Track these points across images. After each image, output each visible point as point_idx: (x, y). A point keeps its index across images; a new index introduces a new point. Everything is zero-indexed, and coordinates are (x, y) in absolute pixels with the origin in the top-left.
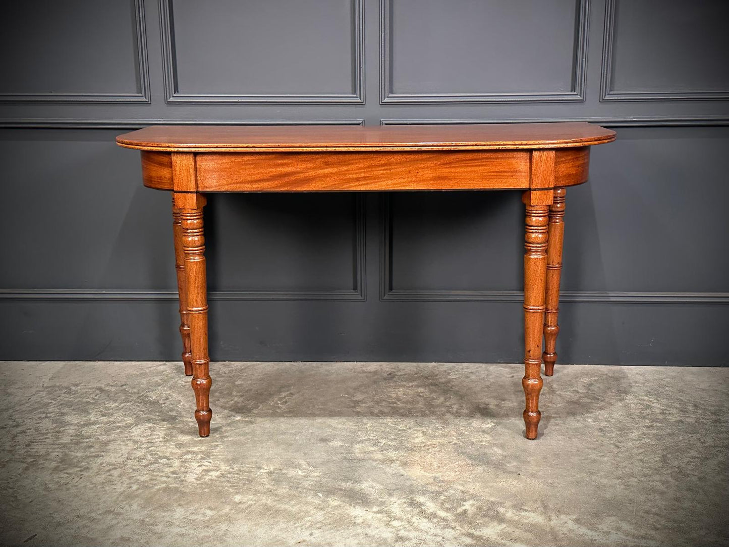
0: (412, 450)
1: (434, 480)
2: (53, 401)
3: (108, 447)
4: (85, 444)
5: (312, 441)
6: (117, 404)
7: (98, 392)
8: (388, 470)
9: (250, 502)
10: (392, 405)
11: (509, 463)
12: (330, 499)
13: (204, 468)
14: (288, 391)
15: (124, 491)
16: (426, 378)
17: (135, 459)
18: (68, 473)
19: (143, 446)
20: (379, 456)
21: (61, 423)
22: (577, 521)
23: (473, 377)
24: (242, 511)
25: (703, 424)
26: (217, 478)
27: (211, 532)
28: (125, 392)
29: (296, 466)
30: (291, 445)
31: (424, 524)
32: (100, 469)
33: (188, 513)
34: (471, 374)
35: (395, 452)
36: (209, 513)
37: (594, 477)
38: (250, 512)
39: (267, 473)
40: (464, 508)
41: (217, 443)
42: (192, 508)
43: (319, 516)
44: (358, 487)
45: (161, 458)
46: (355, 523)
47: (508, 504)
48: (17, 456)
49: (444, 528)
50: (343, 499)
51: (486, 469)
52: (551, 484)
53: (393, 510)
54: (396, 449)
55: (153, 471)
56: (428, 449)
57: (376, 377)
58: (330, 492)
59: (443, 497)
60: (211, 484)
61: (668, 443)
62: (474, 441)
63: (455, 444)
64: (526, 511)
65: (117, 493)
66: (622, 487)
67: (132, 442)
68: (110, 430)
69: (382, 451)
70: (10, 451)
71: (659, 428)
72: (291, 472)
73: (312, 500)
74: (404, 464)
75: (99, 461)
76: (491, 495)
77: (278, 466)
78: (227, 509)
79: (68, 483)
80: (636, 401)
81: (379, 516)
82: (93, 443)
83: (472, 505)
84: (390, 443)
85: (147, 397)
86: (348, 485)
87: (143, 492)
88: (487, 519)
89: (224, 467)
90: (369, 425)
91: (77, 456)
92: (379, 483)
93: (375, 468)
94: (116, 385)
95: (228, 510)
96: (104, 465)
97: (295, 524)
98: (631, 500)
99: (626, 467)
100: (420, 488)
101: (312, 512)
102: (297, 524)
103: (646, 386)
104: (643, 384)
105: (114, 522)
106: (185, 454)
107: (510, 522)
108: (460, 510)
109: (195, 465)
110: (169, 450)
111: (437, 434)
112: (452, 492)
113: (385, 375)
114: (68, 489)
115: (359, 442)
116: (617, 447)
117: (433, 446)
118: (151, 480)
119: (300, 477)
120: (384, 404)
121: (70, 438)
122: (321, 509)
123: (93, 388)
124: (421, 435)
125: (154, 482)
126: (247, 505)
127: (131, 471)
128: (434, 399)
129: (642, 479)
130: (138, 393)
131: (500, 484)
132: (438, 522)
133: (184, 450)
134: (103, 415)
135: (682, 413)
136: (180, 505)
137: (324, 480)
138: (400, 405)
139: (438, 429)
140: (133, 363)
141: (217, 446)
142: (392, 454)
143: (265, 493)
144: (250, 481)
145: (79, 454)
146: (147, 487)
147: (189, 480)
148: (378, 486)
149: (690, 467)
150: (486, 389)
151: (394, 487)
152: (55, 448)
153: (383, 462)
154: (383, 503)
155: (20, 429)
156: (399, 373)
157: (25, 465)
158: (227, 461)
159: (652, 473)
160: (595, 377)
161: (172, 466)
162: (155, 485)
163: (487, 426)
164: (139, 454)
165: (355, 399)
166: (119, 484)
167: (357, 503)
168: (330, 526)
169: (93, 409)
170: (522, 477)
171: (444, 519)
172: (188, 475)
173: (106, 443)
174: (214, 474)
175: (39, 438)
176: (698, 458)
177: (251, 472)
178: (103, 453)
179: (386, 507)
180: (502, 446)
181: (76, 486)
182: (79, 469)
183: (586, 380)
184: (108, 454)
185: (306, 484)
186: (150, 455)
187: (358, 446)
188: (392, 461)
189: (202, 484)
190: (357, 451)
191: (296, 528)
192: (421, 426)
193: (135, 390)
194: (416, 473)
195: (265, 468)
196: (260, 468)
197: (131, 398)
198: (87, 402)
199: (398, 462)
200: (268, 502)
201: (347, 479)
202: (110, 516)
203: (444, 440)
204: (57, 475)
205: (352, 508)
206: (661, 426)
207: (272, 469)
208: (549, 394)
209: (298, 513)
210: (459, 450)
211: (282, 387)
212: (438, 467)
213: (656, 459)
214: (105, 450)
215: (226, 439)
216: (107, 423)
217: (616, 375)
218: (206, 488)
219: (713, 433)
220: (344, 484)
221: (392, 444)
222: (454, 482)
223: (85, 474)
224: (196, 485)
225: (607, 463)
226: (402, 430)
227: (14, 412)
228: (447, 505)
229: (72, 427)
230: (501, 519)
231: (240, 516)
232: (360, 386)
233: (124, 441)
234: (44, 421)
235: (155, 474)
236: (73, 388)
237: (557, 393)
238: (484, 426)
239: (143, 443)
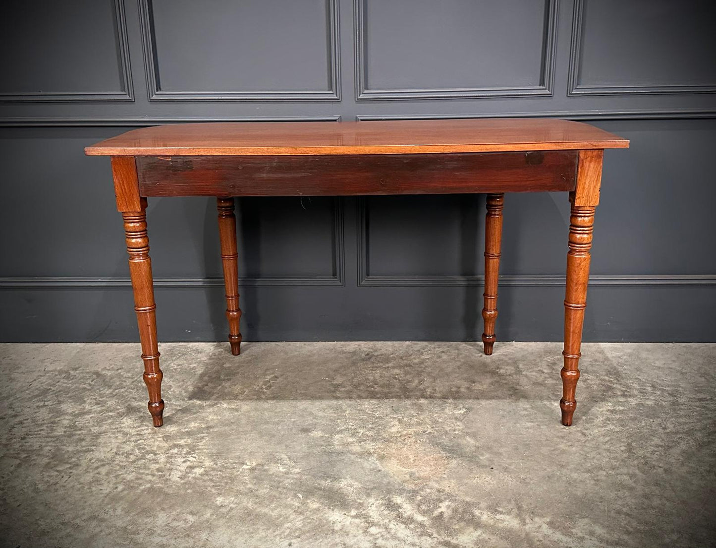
0: (388, 441)
1: (410, 476)
2: (52, 388)
3: (99, 441)
4: (77, 437)
5: (294, 431)
6: (111, 391)
7: (95, 376)
8: (365, 464)
9: (232, 505)
10: (369, 389)
11: (482, 455)
12: (309, 501)
13: (188, 464)
14: (273, 374)
15: (110, 492)
16: (401, 358)
17: (123, 454)
18: (58, 471)
19: (132, 439)
20: (357, 448)
21: (57, 412)
22: (551, 525)
23: (445, 357)
24: (223, 516)
25: (662, 406)
26: (200, 476)
27: (191, 543)
28: (120, 376)
29: (278, 461)
30: (274, 436)
31: (402, 531)
32: (88, 466)
33: (170, 519)
34: (443, 354)
35: (372, 444)
36: (191, 519)
37: (564, 471)
38: (231, 517)
39: (249, 469)
40: (440, 510)
41: (203, 435)
42: (174, 513)
43: (298, 522)
44: (337, 485)
45: (148, 453)
46: (333, 530)
47: (483, 505)
48: (12, 452)
49: (421, 535)
50: (322, 500)
51: (460, 462)
52: (524, 480)
53: (371, 514)
54: (374, 440)
55: (139, 468)
56: (404, 440)
57: (354, 358)
58: (310, 492)
59: (419, 498)
60: (194, 484)
61: (631, 430)
62: (448, 429)
63: (430, 433)
64: (501, 513)
65: (103, 495)
66: (593, 482)
67: (122, 435)
68: (102, 420)
69: (360, 442)
70: (6, 445)
71: (622, 412)
72: (273, 469)
73: (292, 502)
74: (382, 458)
75: (89, 456)
76: (466, 494)
77: (260, 461)
79: (57, 483)
80: (598, 382)
81: (357, 521)
82: (85, 435)
83: (448, 507)
84: (367, 433)
86: (326, 483)
87: (128, 494)
88: (462, 524)
89: (208, 463)
90: (347, 412)
91: (68, 451)
92: (357, 481)
93: (353, 463)
94: (112, 369)
95: (209, 515)
96: (93, 461)
97: (274, 532)
98: (601, 498)
99: (594, 458)
100: (397, 486)
101: (292, 517)
102: (277, 533)
103: (606, 365)
104: (603, 362)
105: (98, 529)
106: (171, 448)
107: (486, 527)
108: (436, 513)
109: (180, 460)
110: (157, 443)
111: (412, 422)
112: (428, 491)
113: (363, 355)
114: (56, 490)
115: (338, 432)
116: (584, 434)
117: (409, 436)
118: (137, 479)
119: (281, 474)
120: (362, 388)
121: (63, 429)
122: (301, 513)
123: (90, 372)
124: (397, 423)
125: (140, 481)
126: (228, 508)
127: (118, 467)
128: (409, 382)
129: (610, 472)
130: (132, 378)
131: (475, 481)
132: (416, 528)
133: (171, 444)
134: (97, 404)
135: (642, 394)
136: (163, 509)
137: (304, 477)
138: (378, 389)
139: (413, 416)
140: (130, 344)
141: (203, 438)
142: (370, 446)
143: (246, 494)
144: (232, 479)
145: (70, 449)
146: (132, 487)
147: (173, 479)
148: (357, 485)
149: (655, 456)
150: (457, 370)
151: (372, 486)
152: (48, 442)
153: (361, 455)
154: (361, 505)
155: (18, 419)
156: (376, 354)
157: (18, 462)
158: (211, 456)
159: (620, 465)
160: (557, 355)
161: (158, 463)
162: (140, 485)
163: (459, 412)
164: (128, 448)
165: (335, 382)
166: (106, 484)
167: (335, 506)
168: (308, 534)
169: (88, 396)
170: (495, 471)
171: (422, 525)
172: (172, 473)
173: (97, 436)
174: (198, 471)
175: (35, 430)
176: (661, 446)
177: (234, 468)
178: (93, 448)
179: (364, 510)
180: (474, 436)
181: (64, 486)
182: (69, 466)
184: (98, 448)
185: (287, 482)
186: (138, 449)
187: (337, 437)
188: (370, 454)
189: (186, 483)
190: (336, 443)
191: (275, 536)
192: (397, 413)
193: (130, 375)
194: (394, 468)
195: (248, 464)
196: (243, 464)
197: (125, 384)
198: (84, 389)
199: (375, 455)
200: (249, 505)
201: (326, 476)
202: (94, 523)
203: (420, 429)
204: (47, 474)
205: (331, 512)
206: (623, 410)
207: (254, 464)
208: (516, 374)
209: (278, 519)
210: (434, 442)
211: (267, 370)
212: (414, 461)
213: (623, 448)
214: (95, 443)
215: (211, 430)
216: (100, 412)
218: (188, 489)
219: (672, 417)
220: (323, 482)
221: (370, 433)
222: (429, 479)
223: (74, 471)
224: (179, 485)
225: (576, 453)
226: (379, 418)
227: (15, 399)
228: (423, 507)
229: (67, 417)
230: (476, 524)
231: (221, 522)
232: (340, 368)
233: (114, 433)
234: (42, 410)
235: (141, 471)
236: (72, 372)
237: (524, 373)
238: (457, 412)
239: (132, 436)
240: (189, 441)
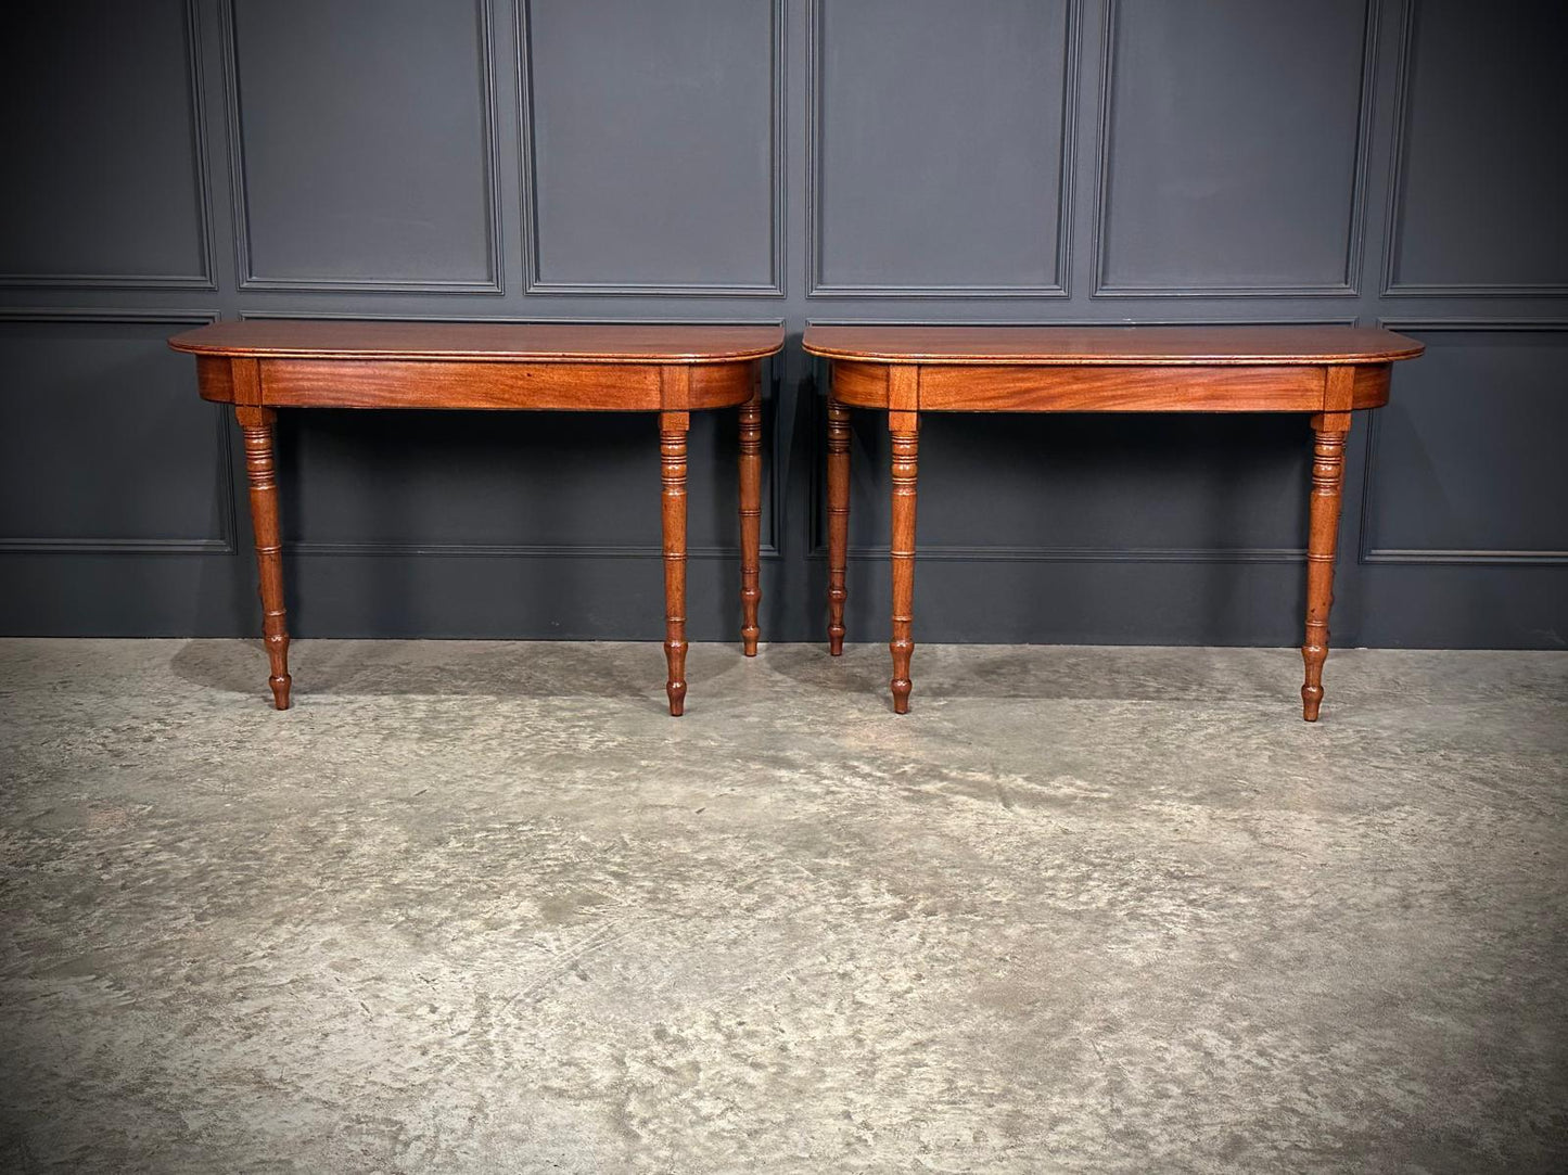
8: (816, 741)
16: (865, 658)
20: (807, 730)
22: (1026, 779)
23: (926, 658)
24: (651, 772)
27: (621, 788)
28: (471, 670)
31: (858, 782)
37: (1055, 746)
43: (740, 777)
44: (782, 754)
47: (953, 765)
49: (880, 785)
50: (765, 763)
55: (538, 741)
56: (865, 724)
57: (799, 659)
58: (749, 758)
59: (879, 762)
60: (609, 752)
62: (921, 716)
63: (898, 719)
64: (973, 770)
72: (702, 743)
73: (730, 765)
74: (836, 736)
75: (470, 733)
77: (684, 738)
78: (634, 771)
83: (913, 768)
85: (503, 676)
86: (772, 752)
88: (927, 778)
93: (801, 739)
94: (458, 664)
100: (853, 754)
105: (509, 780)
106: (570, 727)
107: (954, 780)
108: (898, 771)
111: (876, 710)
112: (890, 758)
113: (811, 655)
115: (780, 718)
117: (871, 720)
118: (538, 748)
123: (430, 667)
124: (857, 712)
128: (873, 679)
131: (947, 752)
133: (569, 724)
140: (471, 642)
142: (822, 729)
146: (535, 755)
147: (583, 749)
148: (805, 754)
151: (823, 754)
153: (810, 734)
154: (812, 766)
168: (752, 784)
171: (880, 778)
172: (580, 745)
174: (611, 744)
180: (954, 721)
183: (1072, 660)
188: (822, 734)
190: (778, 726)
194: (850, 743)
202: (503, 776)
207: (678, 740)
215: (616, 716)
216: (463, 700)
217: (1112, 655)
221: (821, 719)
222: (892, 751)
224: (591, 753)
226: (833, 707)
230: (943, 778)
236: (404, 667)
237: (1033, 672)
238: (935, 704)
239: (514, 718)
240: (591, 723)
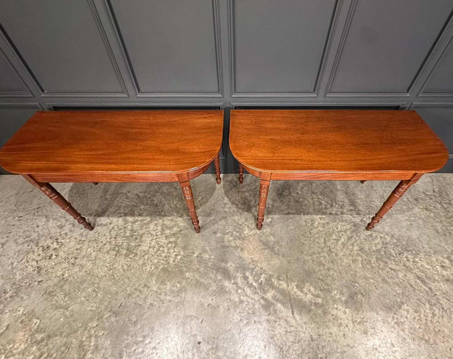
0: (244, 239)
1: (251, 260)
8: (236, 254)
9: (192, 278)
11: (276, 247)
12: (217, 275)
13: (175, 253)
20: (233, 244)
24: (189, 284)
26: (180, 261)
29: (206, 251)
31: (249, 291)
33: (172, 286)
35: (238, 241)
36: (178, 286)
38: (192, 284)
39: (196, 256)
40: (261, 280)
46: (226, 291)
47: (275, 276)
49: (255, 294)
50: (222, 275)
51: (268, 251)
52: (289, 261)
53: (238, 282)
55: (158, 256)
56: (249, 238)
58: (218, 270)
59: (254, 273)
61: (326, 230)
62: (265, 231)
63: (258, 234)
64: (281, 280)
66: (311, 261)
69: (234, 240)
73: (212, 276)
74: (242, 250)
76: (270, 270)
77: (200, 251)
81: (234, 286)
83: (264, 278)
85: (153, 201)
87: (156, 271)
88: (268, 287)
89: (182, 253)
95: (184, 283)
98: (314, 271)
99: (313, 247)
100: (247, 266)
101: (212, 284)
102: (207, 293)
106: (169, 243)
109: (172, 251)
111: (252, 227)
112: (257, 268)
113: (234, 183)
115: (226, 234)
117: (251, 236)
119: (207, 259)
122: (215, 282)
124: (247, 228)
128: (251, 201)
129: (318, 255)
131: (273, 262)
132: (253, 290)
137: (215, 261)
139: (253, 223)
144: (191, 262)
147: (171, 263)
148: (233, 265)
151: (239, 266)
153: (234, 248)
154: (235, 277)
158: (183, 248)
162: (159, 266)
167: (226, 278)
168: (218, 294)
170: (280, 256)
171: (255, 288)
172: (170, 259)
174: (179, 257)
176: (335, 240)
177: (191, 256)
179: (236, 280)
180: (274, 235)
185: (210, 264)
188: (237, 247)
192: (247, 222)
194: (246, 256)
199: (240, 248)
200: (197, 277)
201: (223, 260)
203: (255, 232)
205: (225, 281)
210: (260, 239)
212: (253, 251)
218: (176, 268)
220: (222, 264)
221: (237, 235)
222: (258, 262)
224: (173, 266)
226: (240, 225)
228: (256, 278)
230: (273, 287)
231: (189, 287)
238: (268, 221)
239: (154, 236)
240: (174, 239)
